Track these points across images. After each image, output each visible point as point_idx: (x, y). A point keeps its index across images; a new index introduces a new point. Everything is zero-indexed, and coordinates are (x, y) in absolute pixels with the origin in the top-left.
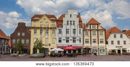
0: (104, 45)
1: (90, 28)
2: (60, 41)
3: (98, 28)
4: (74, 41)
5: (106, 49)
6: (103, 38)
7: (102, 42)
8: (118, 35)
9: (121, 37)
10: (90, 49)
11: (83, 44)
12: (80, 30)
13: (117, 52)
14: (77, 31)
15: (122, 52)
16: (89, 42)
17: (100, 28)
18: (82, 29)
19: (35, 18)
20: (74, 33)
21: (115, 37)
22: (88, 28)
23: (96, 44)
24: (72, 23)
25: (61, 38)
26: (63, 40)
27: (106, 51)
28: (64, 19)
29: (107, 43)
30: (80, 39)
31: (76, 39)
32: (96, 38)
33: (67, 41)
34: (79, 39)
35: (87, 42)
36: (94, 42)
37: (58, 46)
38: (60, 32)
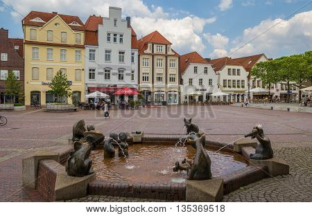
0: (176, 84)
1: (153, 52)
2: (92, 76)
3: (166, 53)
4: (121, 77)
5: (180, 93)
6: (175, 73)
7: (172, 80)
8: (201, 67)
9: (206, 72)
10: (150, 93)
11: (139, 83)
12: (133, 54)
13: (197, 98)
14: (127, 57)
15: (205, 99)
17: (170, 53)
18: (136, 53)
19: (33, 20)
20: (121, 59)
21: (195, 70)
22: (148, 51)
23: (162, 84)
24: (118, 38)
25: (94, 70)
26: (99, 73)
27: (180, 98)
28: (100, 28)
29: (181, 82)
30: (133, 72)
31: (124, 73)
33: (107, 76)
34: (130, 72)
35: (146, 79)
36: (159, 79)
37: (89, 86)
38: (92, 57)
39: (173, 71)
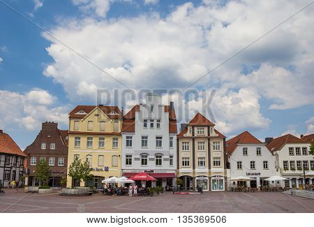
0: (221, 169)
1: (193, 135)
2: (129, 162)
3: (209, 135)
4: (159, 162)
5: (226, 178)
6: (219, 156)
7: (217, 163)
8: (252, 149)
9: (259, 153)
10: (192, 178)
11: (178, 168)
12: (171, 138)
13: (248, 184)
14: (166, 141)
15: (258, 185)
16: (191, 163)
17: (213, 134)
18: (175, 138)
19: (78, 113)
20: (159, 143)
21: (245, 152)
22: (188, 134)
23: (205, 170)
24: (155, 123)
25: (131, 156)
26: (136, 159)
27: (226, 183)
28: (137, 115)
29: (227, 166)
30: (171, 157)
31: (162, 159)
32: (205, 155)
33: (144, 162)
34: (168, 157)
35: (186, 163)
36: (202, 163)
37: (125, 171)
38: (129, 143)
39: (218, 154)
